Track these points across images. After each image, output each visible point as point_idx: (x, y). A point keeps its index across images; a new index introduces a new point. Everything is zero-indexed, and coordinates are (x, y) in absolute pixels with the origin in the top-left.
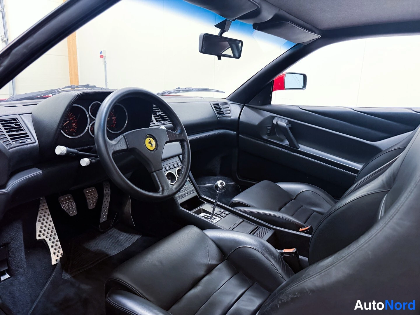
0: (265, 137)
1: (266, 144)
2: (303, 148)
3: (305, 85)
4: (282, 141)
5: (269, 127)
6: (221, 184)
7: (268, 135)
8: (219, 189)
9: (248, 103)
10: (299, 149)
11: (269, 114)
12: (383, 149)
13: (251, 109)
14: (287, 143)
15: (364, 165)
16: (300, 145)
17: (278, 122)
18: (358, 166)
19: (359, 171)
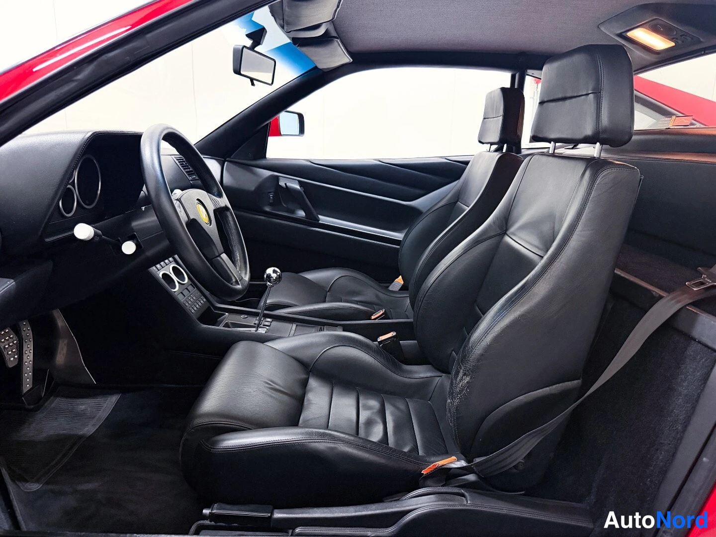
0: (267, 209)
1: (270, 219)
2: (324, 219)
3: (302, 130)
4: (293, 212)
5: (270, 193)
6: (274, 272)
7: (271, 205)
8: (272, 281)
9: (229, 157)
10: (320, 222)
11: (267, 173)
12: (424, 210)
13: (239, 167)
14: (301, 213)
15: (407, 233)
16: (320, 217)
17: (287, 184)
18: (398, 236)
19: (401, 240)
